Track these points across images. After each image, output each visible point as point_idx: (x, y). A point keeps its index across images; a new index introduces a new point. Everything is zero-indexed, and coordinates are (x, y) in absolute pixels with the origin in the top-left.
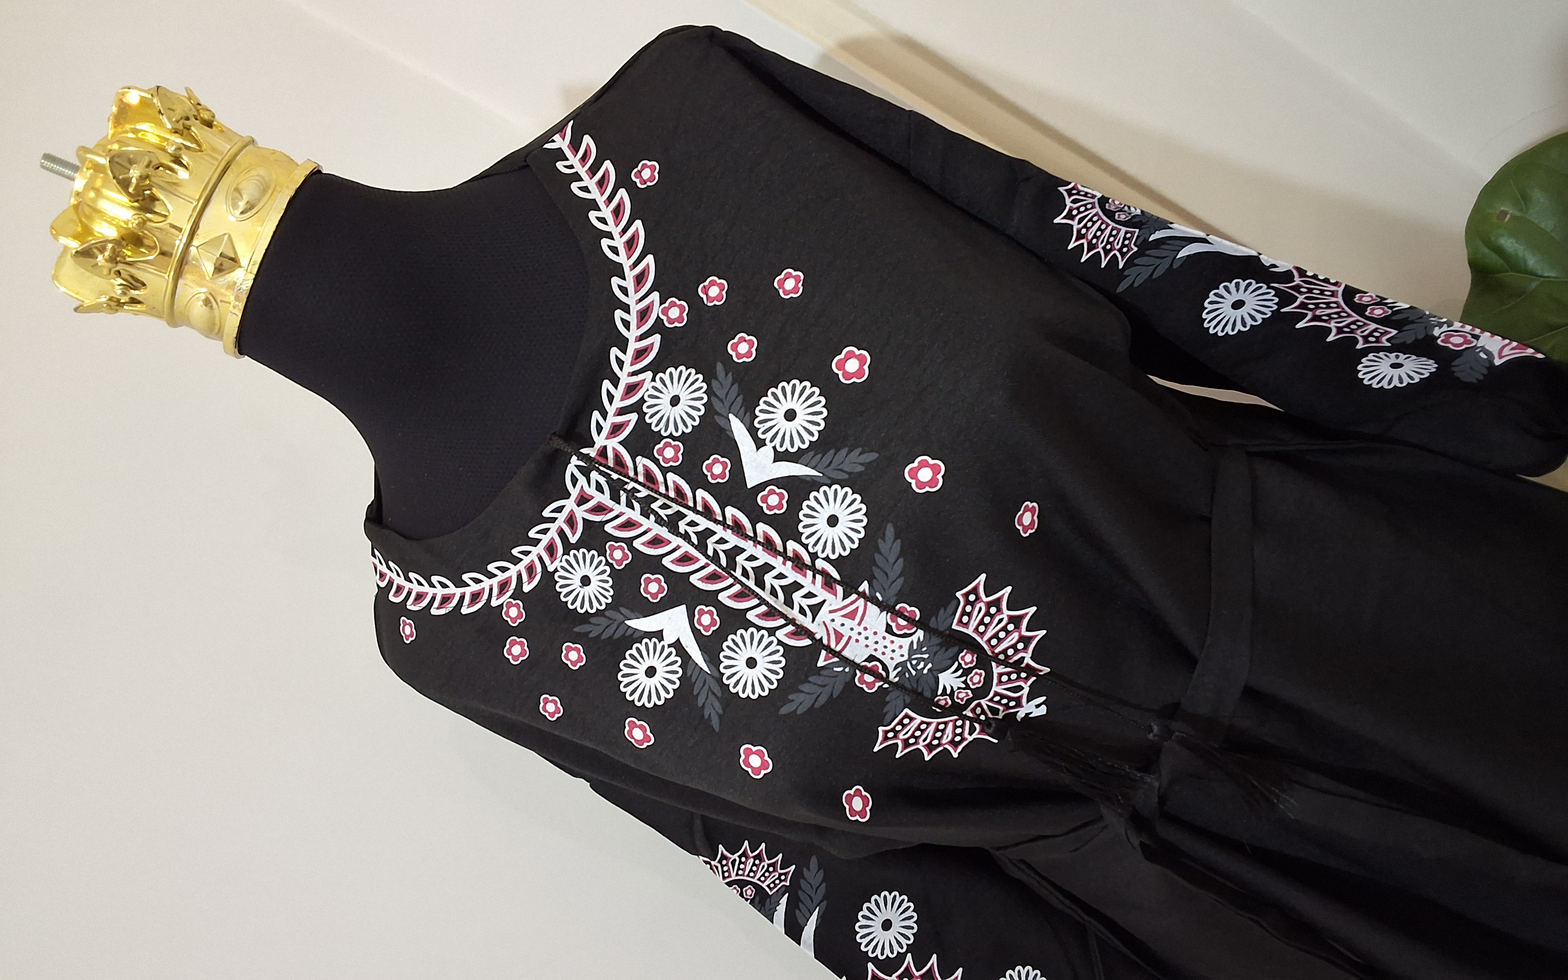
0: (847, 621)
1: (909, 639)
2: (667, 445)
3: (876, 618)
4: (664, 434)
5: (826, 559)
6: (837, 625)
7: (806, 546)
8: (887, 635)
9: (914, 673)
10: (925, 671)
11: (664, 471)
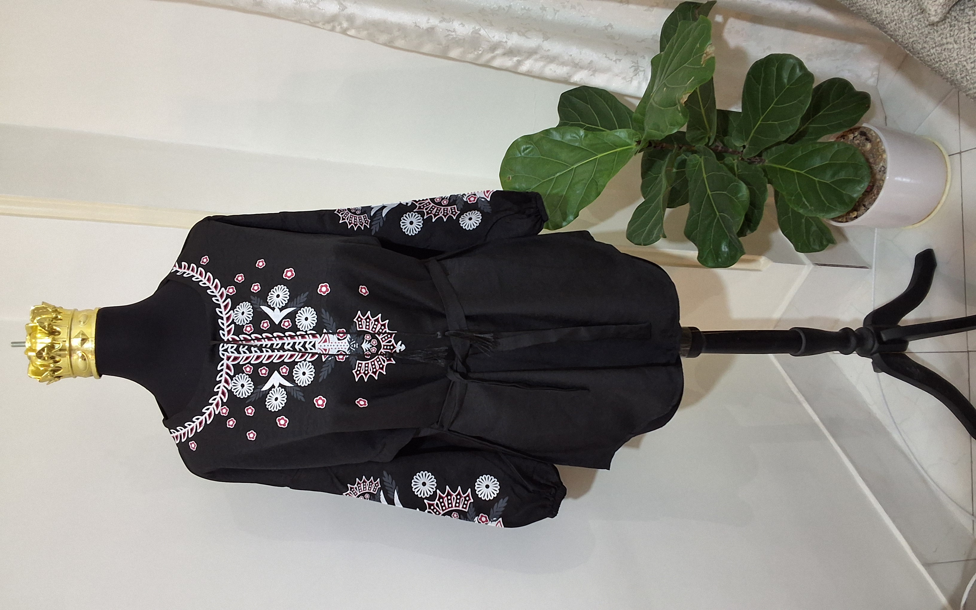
0: (325, 344)
1: (346, 339)
2: (247, 327)
3: (333, 338)
4: (244, 324)
5: (310, 330)
6: (323, 347)
7: (302, 331)
8: (339, 341)
9: (354, 349)
10: (357, 347)
11: (250, 335)
